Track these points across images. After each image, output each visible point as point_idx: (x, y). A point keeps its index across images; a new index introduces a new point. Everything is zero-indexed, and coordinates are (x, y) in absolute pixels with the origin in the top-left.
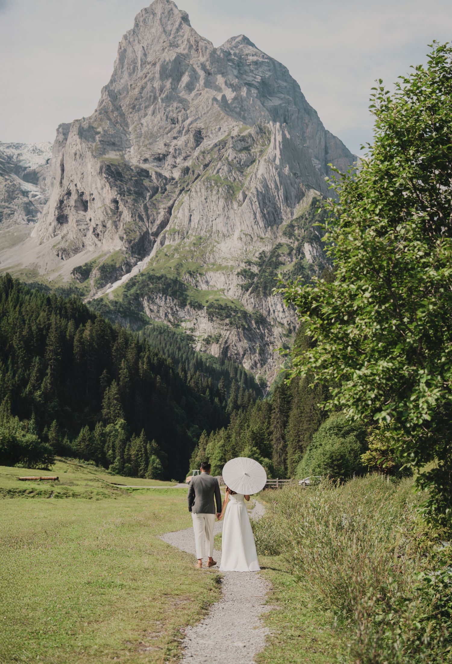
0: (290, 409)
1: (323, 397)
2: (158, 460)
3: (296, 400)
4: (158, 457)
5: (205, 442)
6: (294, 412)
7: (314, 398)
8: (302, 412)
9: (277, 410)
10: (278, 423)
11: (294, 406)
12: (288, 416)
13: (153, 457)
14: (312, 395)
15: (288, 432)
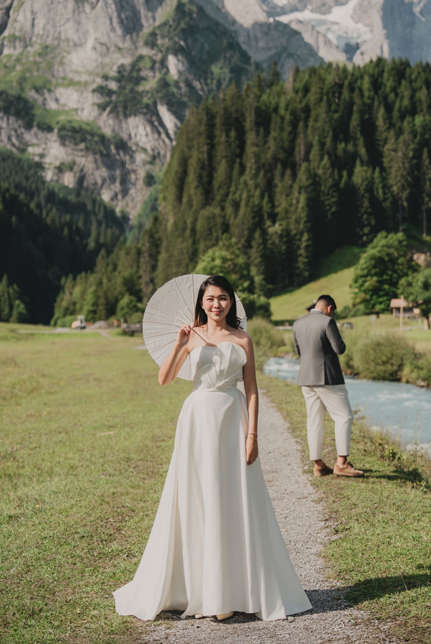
0: (158, 253)
1: (190, 241)
2: (22, 306)
3: (164, 244)
4: (23, 301)
5: (71, 286)
6: (163, 256)
7: (182, 242)
8: (170, 256)
9: (146, 255)
10: (147, 267)
11: (163, 250)
12: (157, 260)
13: (17, 302)
14: (180, 240)
15: (157, 276)
